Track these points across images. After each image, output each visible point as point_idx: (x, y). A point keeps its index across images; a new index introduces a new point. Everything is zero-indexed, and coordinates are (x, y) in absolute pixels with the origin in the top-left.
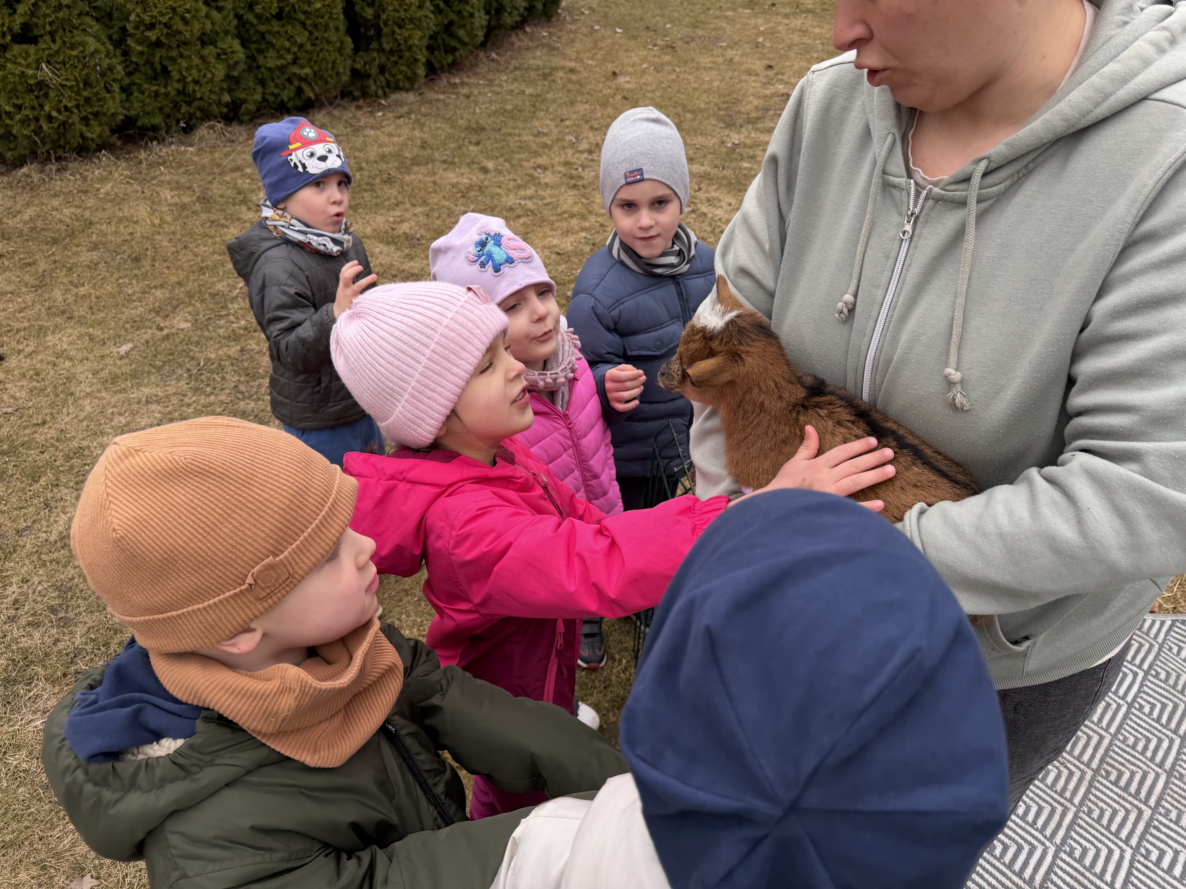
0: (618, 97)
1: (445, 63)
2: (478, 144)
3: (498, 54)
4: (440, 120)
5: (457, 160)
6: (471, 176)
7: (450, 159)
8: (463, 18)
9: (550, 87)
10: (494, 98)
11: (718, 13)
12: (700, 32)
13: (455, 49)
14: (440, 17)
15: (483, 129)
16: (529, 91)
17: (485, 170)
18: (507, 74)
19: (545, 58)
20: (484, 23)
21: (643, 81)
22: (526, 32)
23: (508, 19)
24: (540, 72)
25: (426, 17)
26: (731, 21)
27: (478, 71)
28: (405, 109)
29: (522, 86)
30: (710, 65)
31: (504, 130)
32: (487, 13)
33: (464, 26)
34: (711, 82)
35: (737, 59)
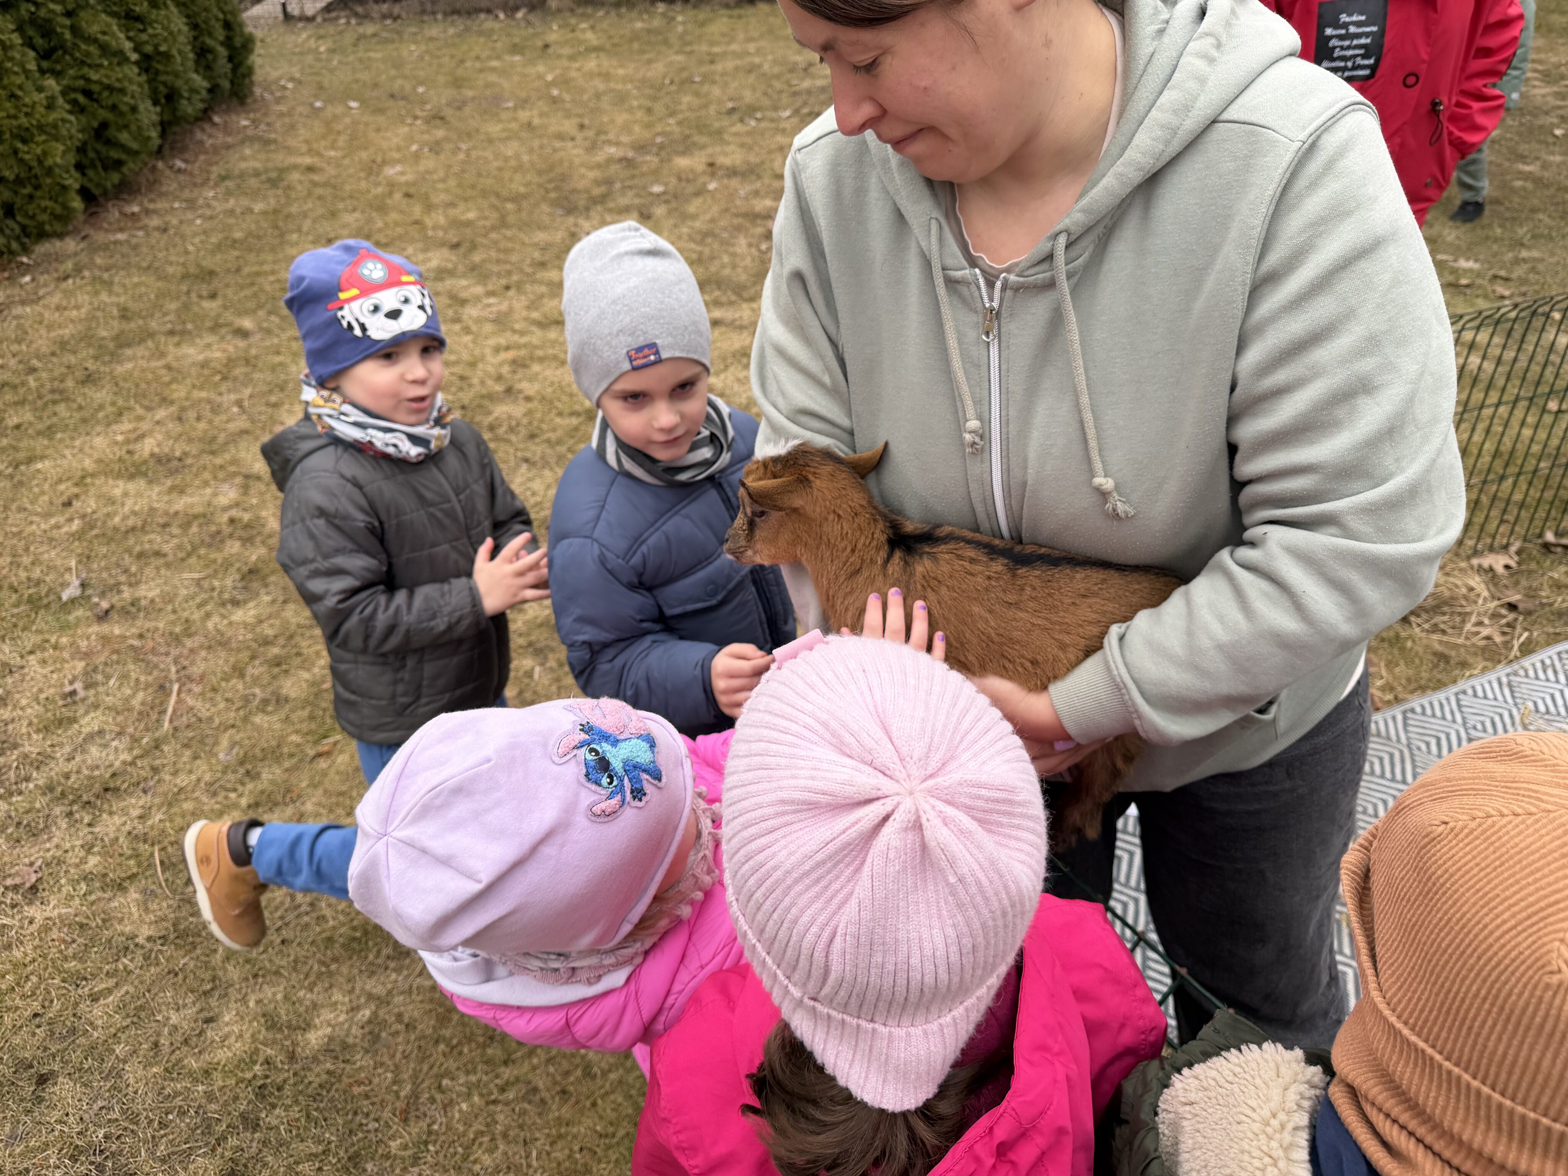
0: (398, 196)
1: (109, 185)
2: (213, 296)
3: (186, 161)
4: (134, 270)
5: (190, 326)
6: (224, 345)
7: (179, 328)
8: (122, 114)
9: (288, 197)
10: (208, 225)
11: (478, 65)
12: (470, 93)
13: (118, 164)
14: (83, 119)
15: (212, 273)
16: (258, 207)
17: (243, 333)
18: (212, 188)
19: (262, 156)
20: (155, 118)
21: (421, 168)
22: (215, 124)
23: (189, 108)
24: (264, 177)
25: (64, 120)
26: (503, 72)
27: (164, 189)
28: (69, 265)
29: (245, 202)
30: (504, 135)
31: (246, 270)
32: (155, 103)
33: (126, 127)
34: (517, 156)
35: (536, 121)
